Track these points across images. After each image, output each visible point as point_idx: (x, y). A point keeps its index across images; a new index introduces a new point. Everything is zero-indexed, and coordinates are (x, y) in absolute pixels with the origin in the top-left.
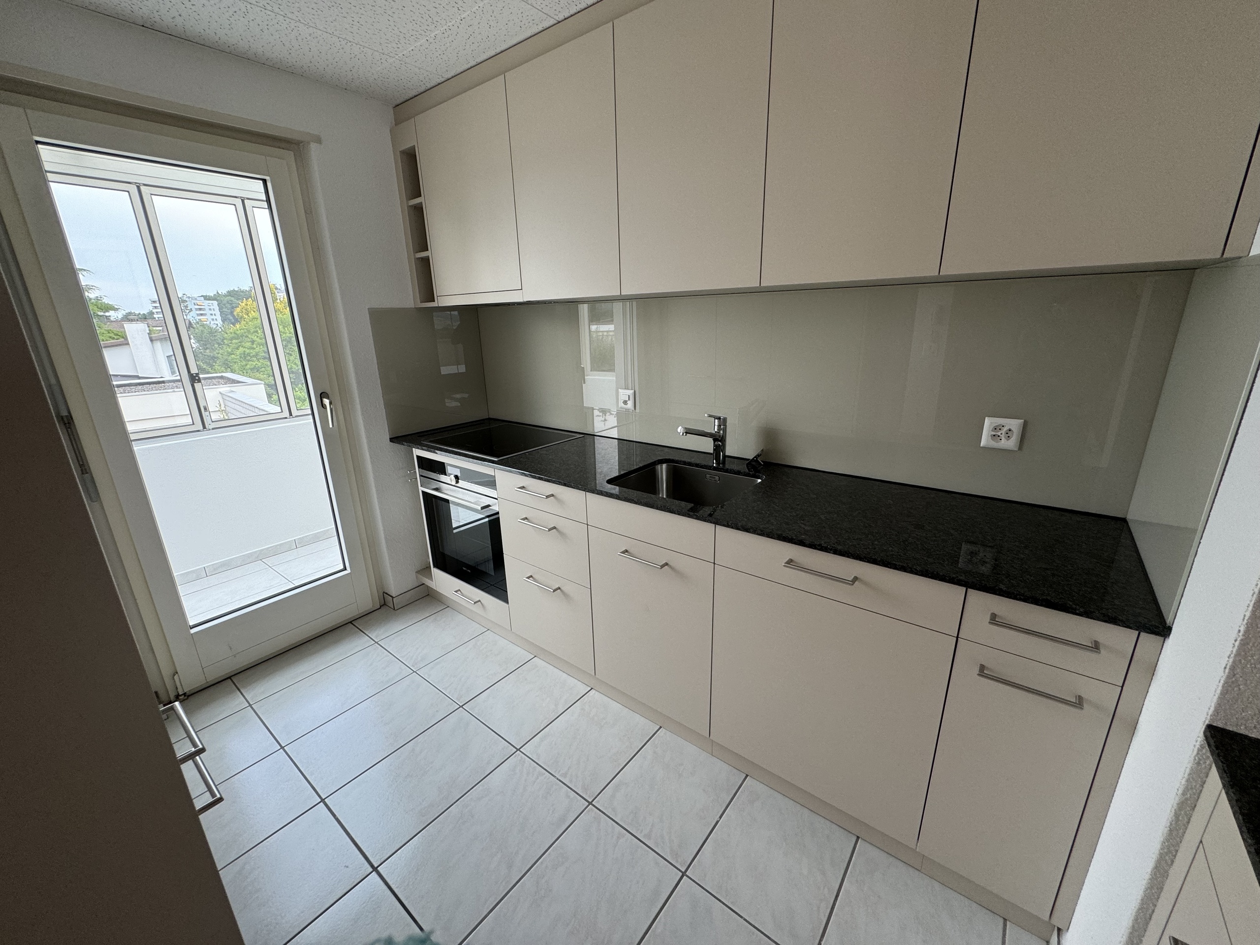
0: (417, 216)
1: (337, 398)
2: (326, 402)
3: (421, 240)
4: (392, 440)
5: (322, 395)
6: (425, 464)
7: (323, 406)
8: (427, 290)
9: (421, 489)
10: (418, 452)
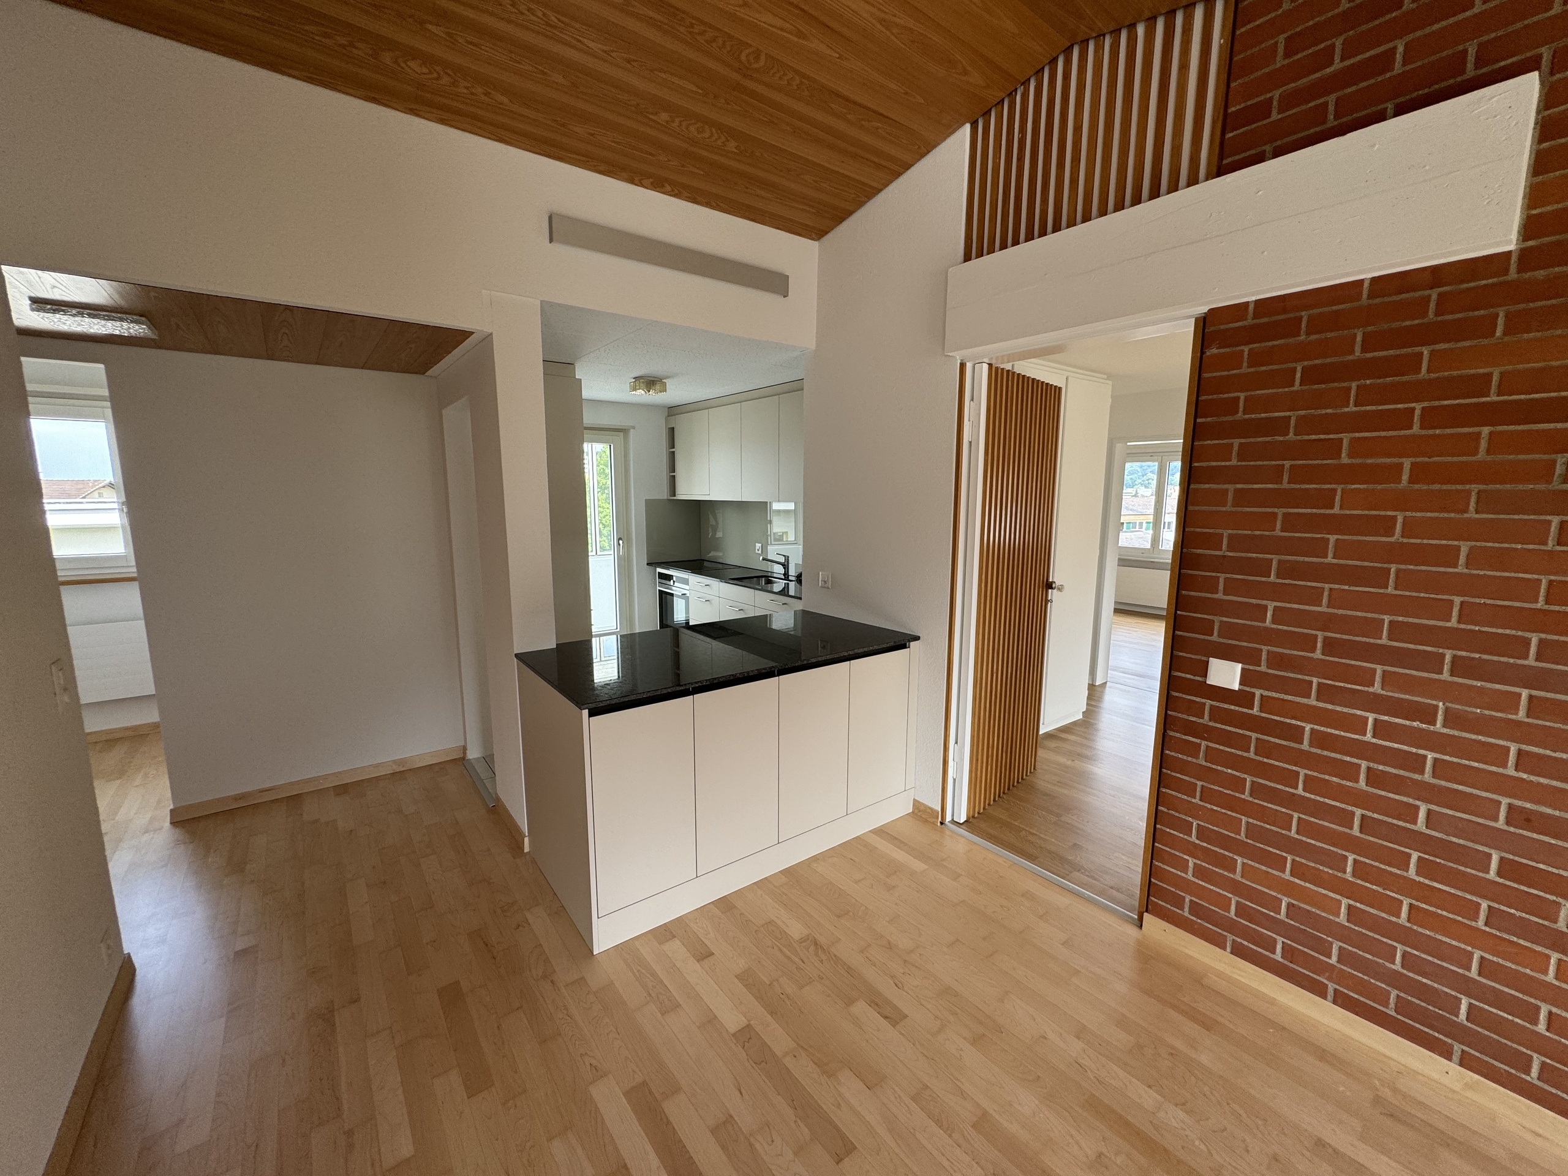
0: (672, 457)
1: (625, 542)
2: (621, 542)
3: (672, 468)
4: (648, 564)
5: (620, 539)
6: (662, 576)
7: (619, 544)
8: (673, 490)
9: (658, 588)
10: (659, 570)
